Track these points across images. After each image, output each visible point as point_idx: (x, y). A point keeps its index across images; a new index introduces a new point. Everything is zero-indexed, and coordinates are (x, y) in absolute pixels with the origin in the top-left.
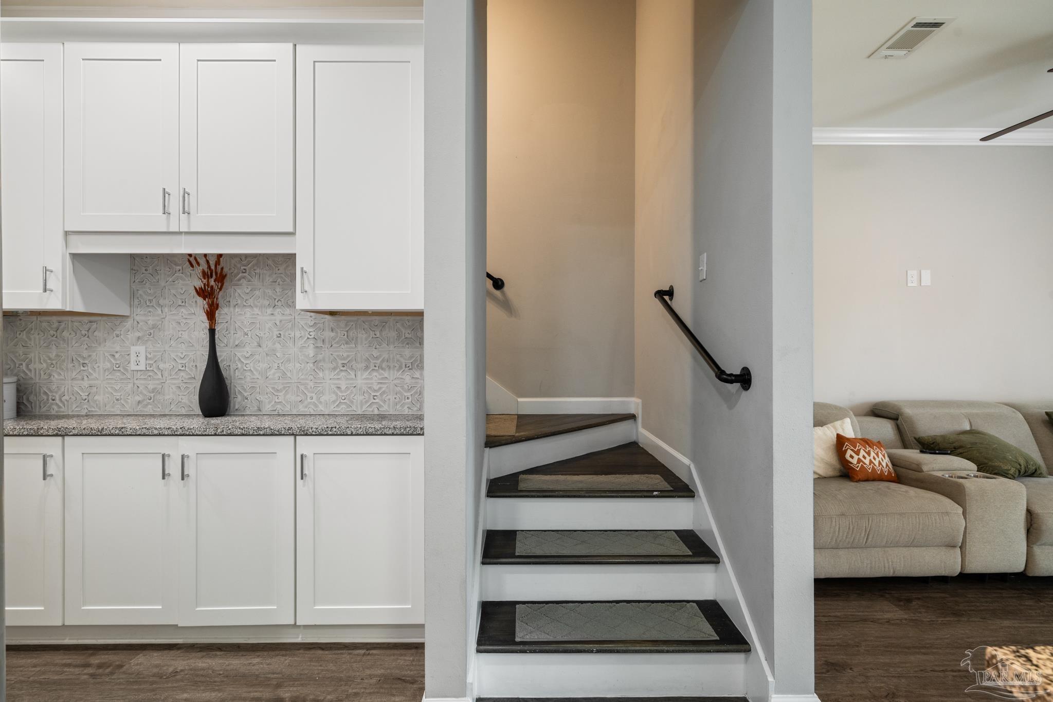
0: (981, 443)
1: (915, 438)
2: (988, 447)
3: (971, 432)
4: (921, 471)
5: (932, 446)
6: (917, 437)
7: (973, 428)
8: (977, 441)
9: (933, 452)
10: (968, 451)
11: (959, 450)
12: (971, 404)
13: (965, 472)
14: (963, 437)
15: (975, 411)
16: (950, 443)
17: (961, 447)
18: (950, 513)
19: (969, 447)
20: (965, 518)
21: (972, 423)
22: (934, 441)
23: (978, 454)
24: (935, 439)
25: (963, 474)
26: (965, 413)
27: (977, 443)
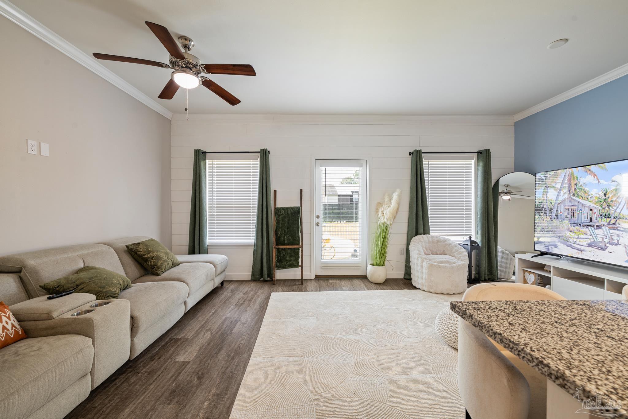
0: (96, 277)
1: (41, 286)
2: (101, 278)
3: (86, 269)
4: (52, 318)
5: (57, 289)
6: (42, 284)
7: (86, 265)
8: (93, 276)
9: (60, 295)
10: (87, 286)
11: (80, 287)
12: (83, 247)
13: (88, 304)
14: (82, 275)
15: (85, 252)
16: (73, 283)
17: (81, 284)
18: (83, 349)
19: (88, 282)
20: (94, 347)
21: (85, 262)
22: (60, 284)
23: (95, 286)
24: (60, 282)
25: (87, 307)
26: (80, 254)
27: (93, 277)
